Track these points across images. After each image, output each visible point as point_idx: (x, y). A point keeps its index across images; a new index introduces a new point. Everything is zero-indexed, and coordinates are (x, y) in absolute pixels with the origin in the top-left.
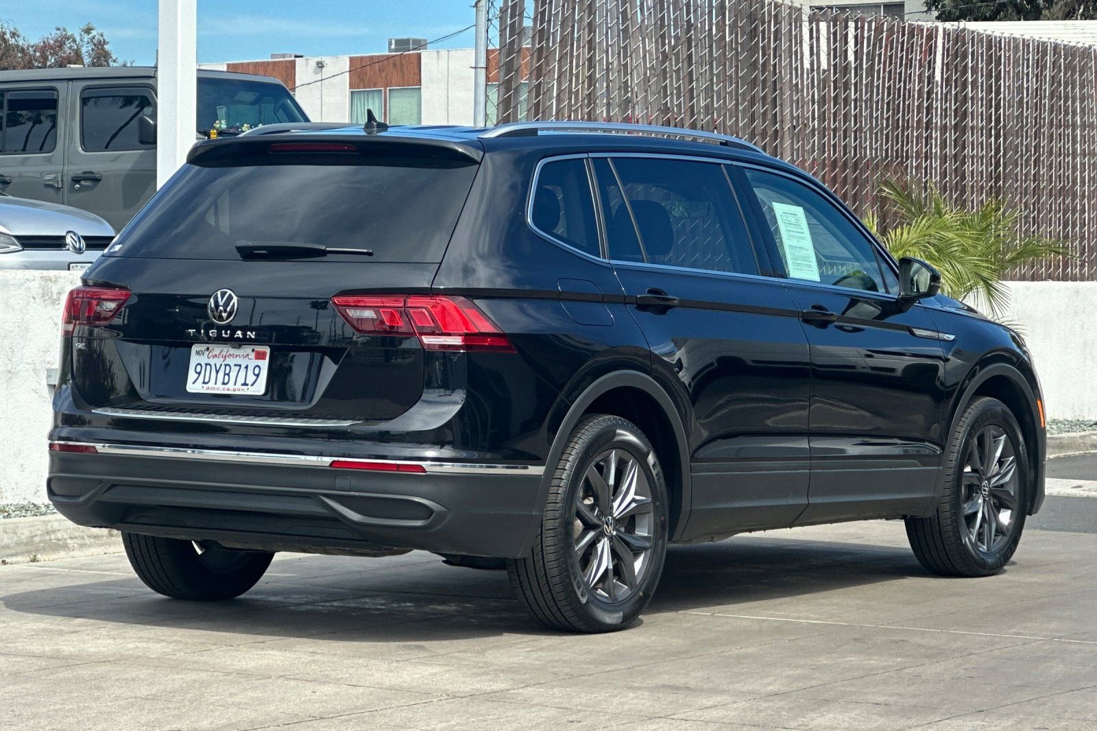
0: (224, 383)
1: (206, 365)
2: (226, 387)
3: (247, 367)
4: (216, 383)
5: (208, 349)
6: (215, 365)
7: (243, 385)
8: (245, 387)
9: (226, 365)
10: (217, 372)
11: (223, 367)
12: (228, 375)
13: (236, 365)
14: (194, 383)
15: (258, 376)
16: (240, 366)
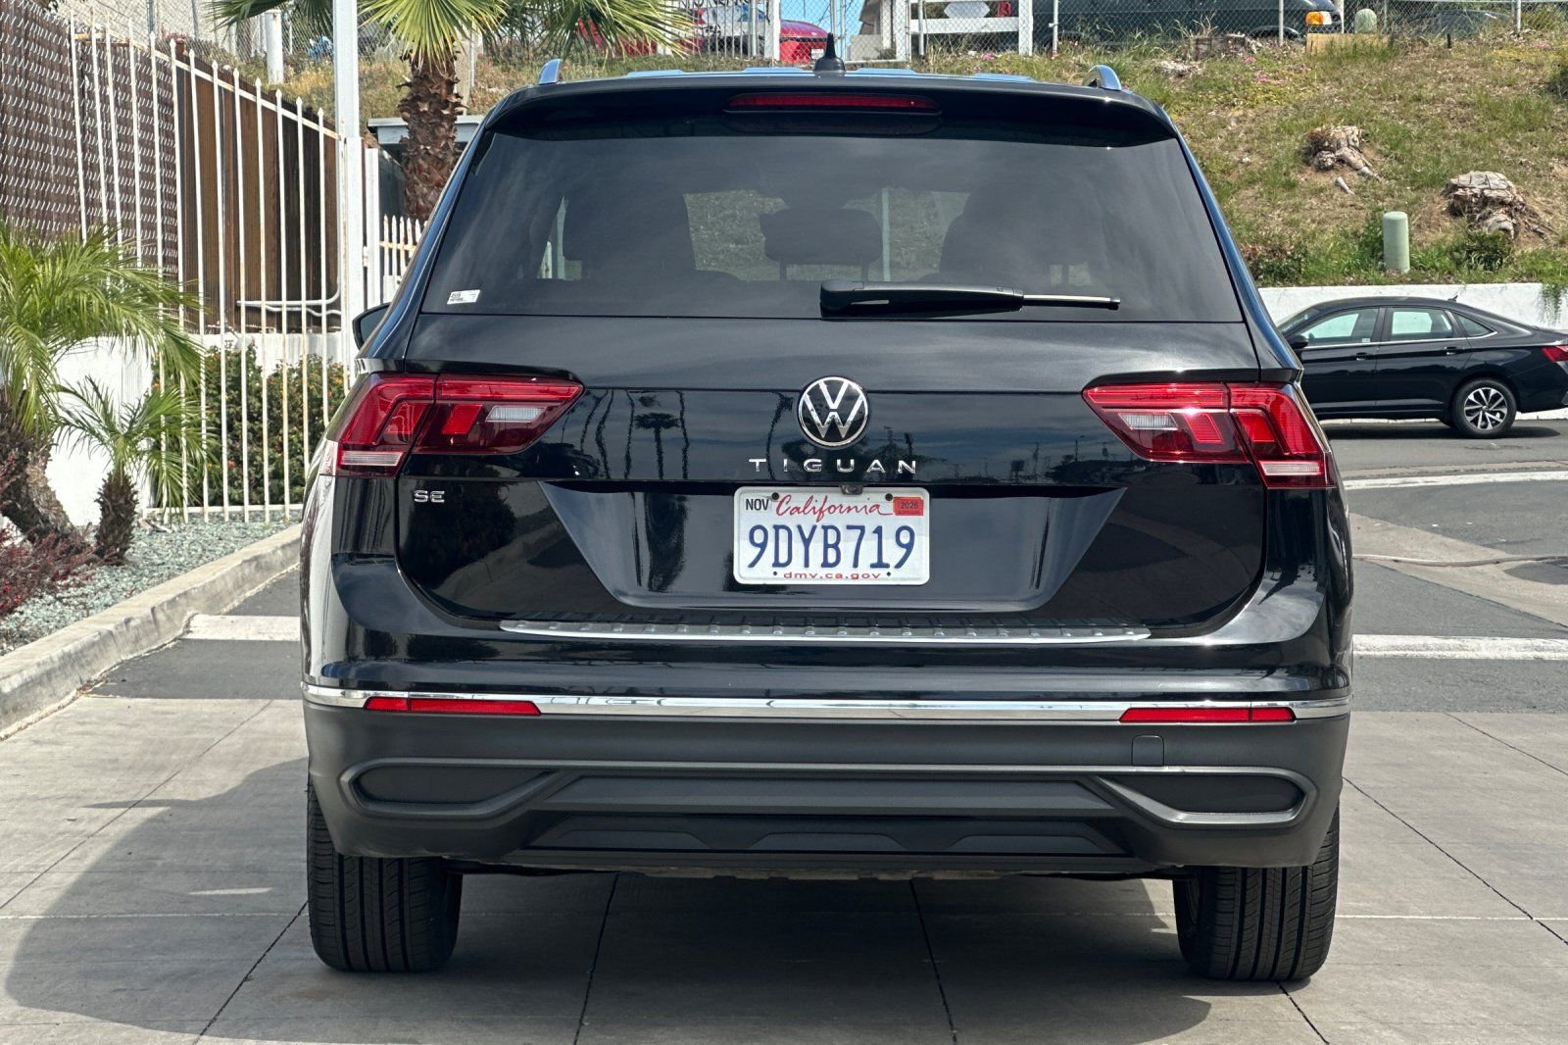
0: (825, 564)
1: (777, 528)
2: (834, 571)
3: (878, 531)
4: (807, 565)
5: (775, 496)
6: (799, 527)
7: (873, 566)
8: (883, 572)
9: (825, 528)
10: (807, 542)
11: (819, 532)
12: (835, 546)
13: (849, 527)
14: (752, 565)
15: (909, 547)
16: (862, 529)
